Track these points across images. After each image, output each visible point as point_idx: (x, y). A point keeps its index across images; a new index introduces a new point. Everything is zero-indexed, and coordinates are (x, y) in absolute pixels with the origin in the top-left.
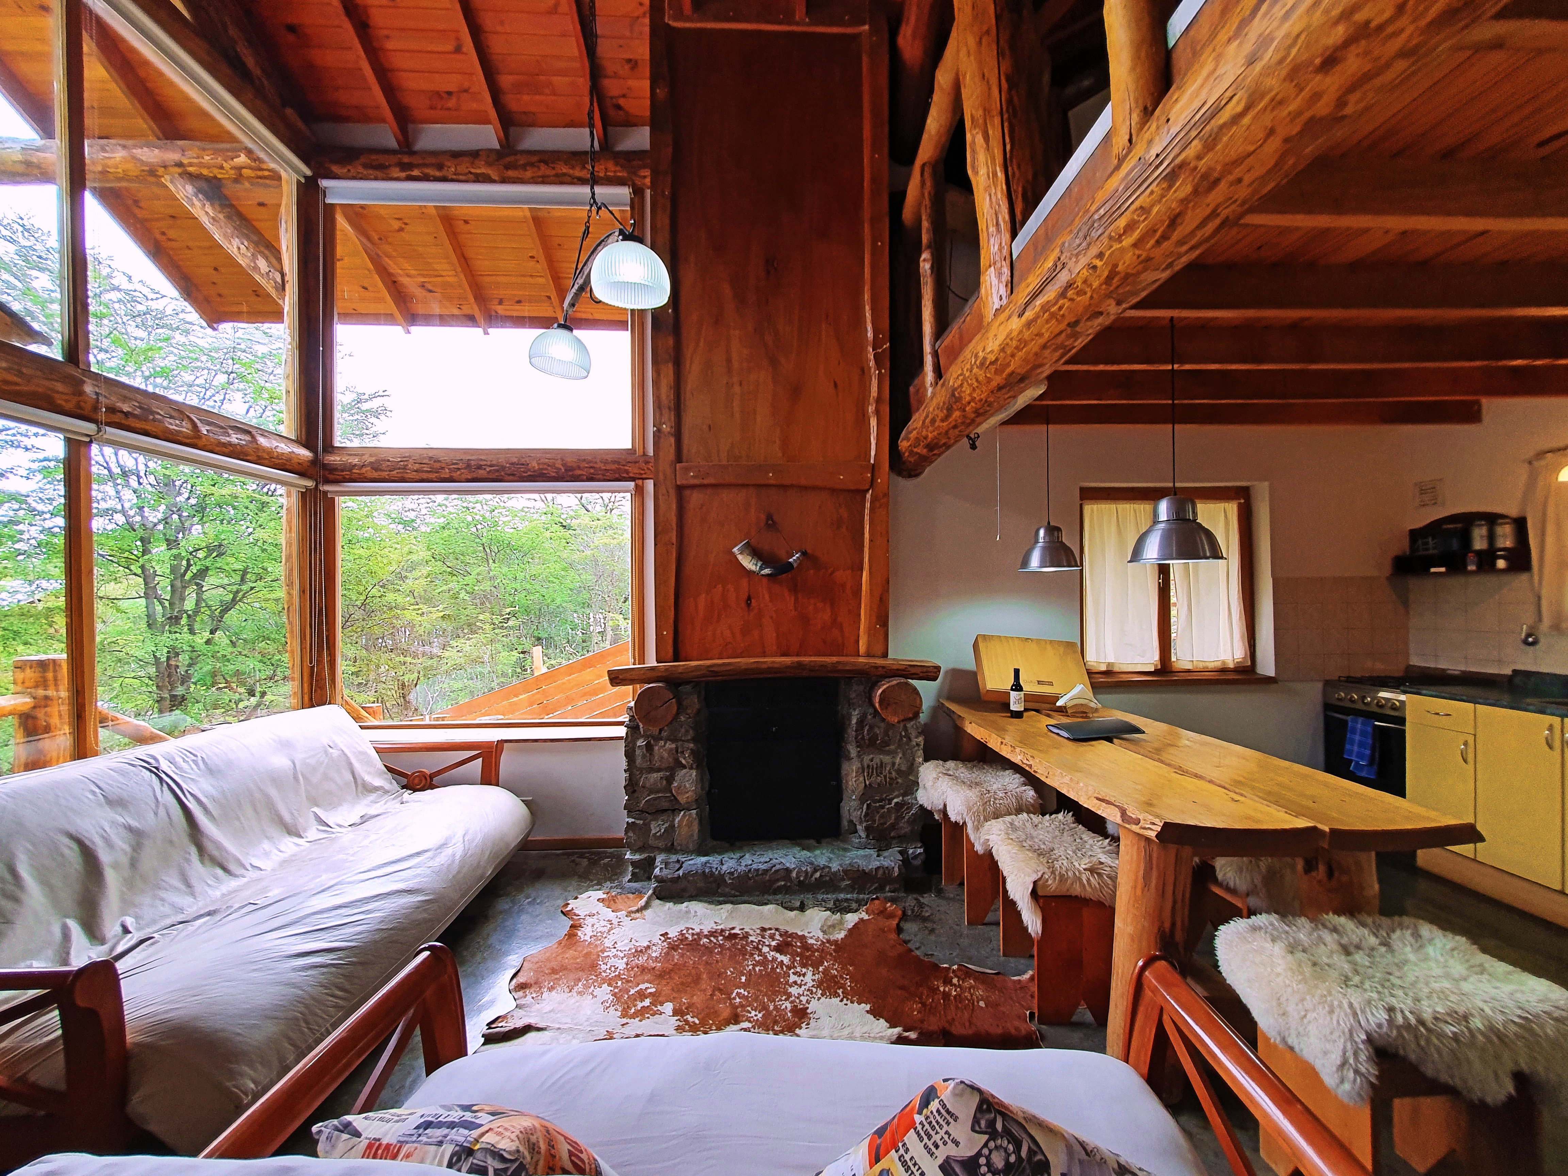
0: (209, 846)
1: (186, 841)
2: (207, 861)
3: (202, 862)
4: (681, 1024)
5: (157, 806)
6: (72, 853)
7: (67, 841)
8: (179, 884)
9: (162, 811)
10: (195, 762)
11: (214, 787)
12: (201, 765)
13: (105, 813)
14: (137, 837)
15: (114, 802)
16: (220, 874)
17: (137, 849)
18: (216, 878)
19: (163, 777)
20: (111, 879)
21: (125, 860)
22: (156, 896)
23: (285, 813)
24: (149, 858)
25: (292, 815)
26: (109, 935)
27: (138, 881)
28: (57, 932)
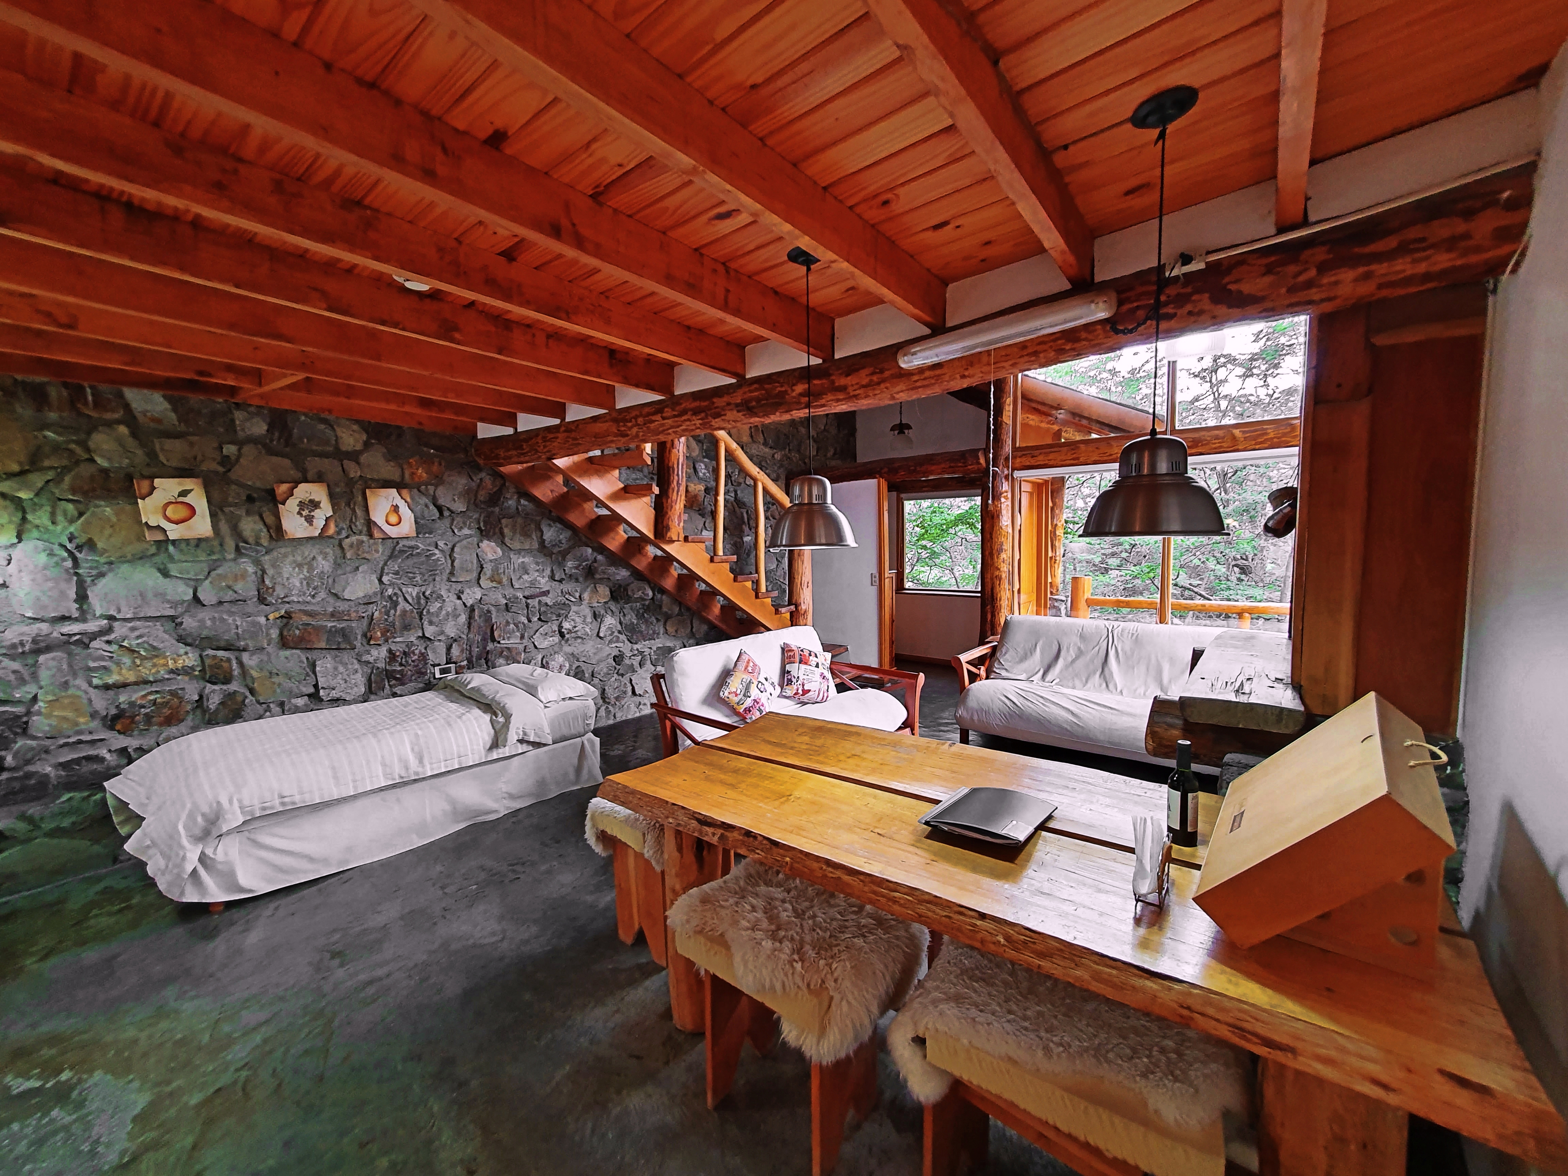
1: (1100, 665)
2: (1102, 677)
3: (1100, 677)
5: (1096, 645)
6: (1055, 648)
7: (1056, 643)
8: (1084, 679)
9: (1097, 648)
10: (1133, 634)
11: (1131, 649)
12: (1134, 637)
13: (1076, 639)
14: (1080, 653)
15: (1082, 637)
16: (1104, 685)
17: (1077, 657)
18: (1100, 686)
19: (1110, 635)
20: (1061, 663)
21: (1070, 659)
22: (1073, 678)
23: (1165, 680)
24: (1080, 663)
25: (1170, 682)
26: (1047, 680)
27: (1071, 669)
28: (1037, 669)
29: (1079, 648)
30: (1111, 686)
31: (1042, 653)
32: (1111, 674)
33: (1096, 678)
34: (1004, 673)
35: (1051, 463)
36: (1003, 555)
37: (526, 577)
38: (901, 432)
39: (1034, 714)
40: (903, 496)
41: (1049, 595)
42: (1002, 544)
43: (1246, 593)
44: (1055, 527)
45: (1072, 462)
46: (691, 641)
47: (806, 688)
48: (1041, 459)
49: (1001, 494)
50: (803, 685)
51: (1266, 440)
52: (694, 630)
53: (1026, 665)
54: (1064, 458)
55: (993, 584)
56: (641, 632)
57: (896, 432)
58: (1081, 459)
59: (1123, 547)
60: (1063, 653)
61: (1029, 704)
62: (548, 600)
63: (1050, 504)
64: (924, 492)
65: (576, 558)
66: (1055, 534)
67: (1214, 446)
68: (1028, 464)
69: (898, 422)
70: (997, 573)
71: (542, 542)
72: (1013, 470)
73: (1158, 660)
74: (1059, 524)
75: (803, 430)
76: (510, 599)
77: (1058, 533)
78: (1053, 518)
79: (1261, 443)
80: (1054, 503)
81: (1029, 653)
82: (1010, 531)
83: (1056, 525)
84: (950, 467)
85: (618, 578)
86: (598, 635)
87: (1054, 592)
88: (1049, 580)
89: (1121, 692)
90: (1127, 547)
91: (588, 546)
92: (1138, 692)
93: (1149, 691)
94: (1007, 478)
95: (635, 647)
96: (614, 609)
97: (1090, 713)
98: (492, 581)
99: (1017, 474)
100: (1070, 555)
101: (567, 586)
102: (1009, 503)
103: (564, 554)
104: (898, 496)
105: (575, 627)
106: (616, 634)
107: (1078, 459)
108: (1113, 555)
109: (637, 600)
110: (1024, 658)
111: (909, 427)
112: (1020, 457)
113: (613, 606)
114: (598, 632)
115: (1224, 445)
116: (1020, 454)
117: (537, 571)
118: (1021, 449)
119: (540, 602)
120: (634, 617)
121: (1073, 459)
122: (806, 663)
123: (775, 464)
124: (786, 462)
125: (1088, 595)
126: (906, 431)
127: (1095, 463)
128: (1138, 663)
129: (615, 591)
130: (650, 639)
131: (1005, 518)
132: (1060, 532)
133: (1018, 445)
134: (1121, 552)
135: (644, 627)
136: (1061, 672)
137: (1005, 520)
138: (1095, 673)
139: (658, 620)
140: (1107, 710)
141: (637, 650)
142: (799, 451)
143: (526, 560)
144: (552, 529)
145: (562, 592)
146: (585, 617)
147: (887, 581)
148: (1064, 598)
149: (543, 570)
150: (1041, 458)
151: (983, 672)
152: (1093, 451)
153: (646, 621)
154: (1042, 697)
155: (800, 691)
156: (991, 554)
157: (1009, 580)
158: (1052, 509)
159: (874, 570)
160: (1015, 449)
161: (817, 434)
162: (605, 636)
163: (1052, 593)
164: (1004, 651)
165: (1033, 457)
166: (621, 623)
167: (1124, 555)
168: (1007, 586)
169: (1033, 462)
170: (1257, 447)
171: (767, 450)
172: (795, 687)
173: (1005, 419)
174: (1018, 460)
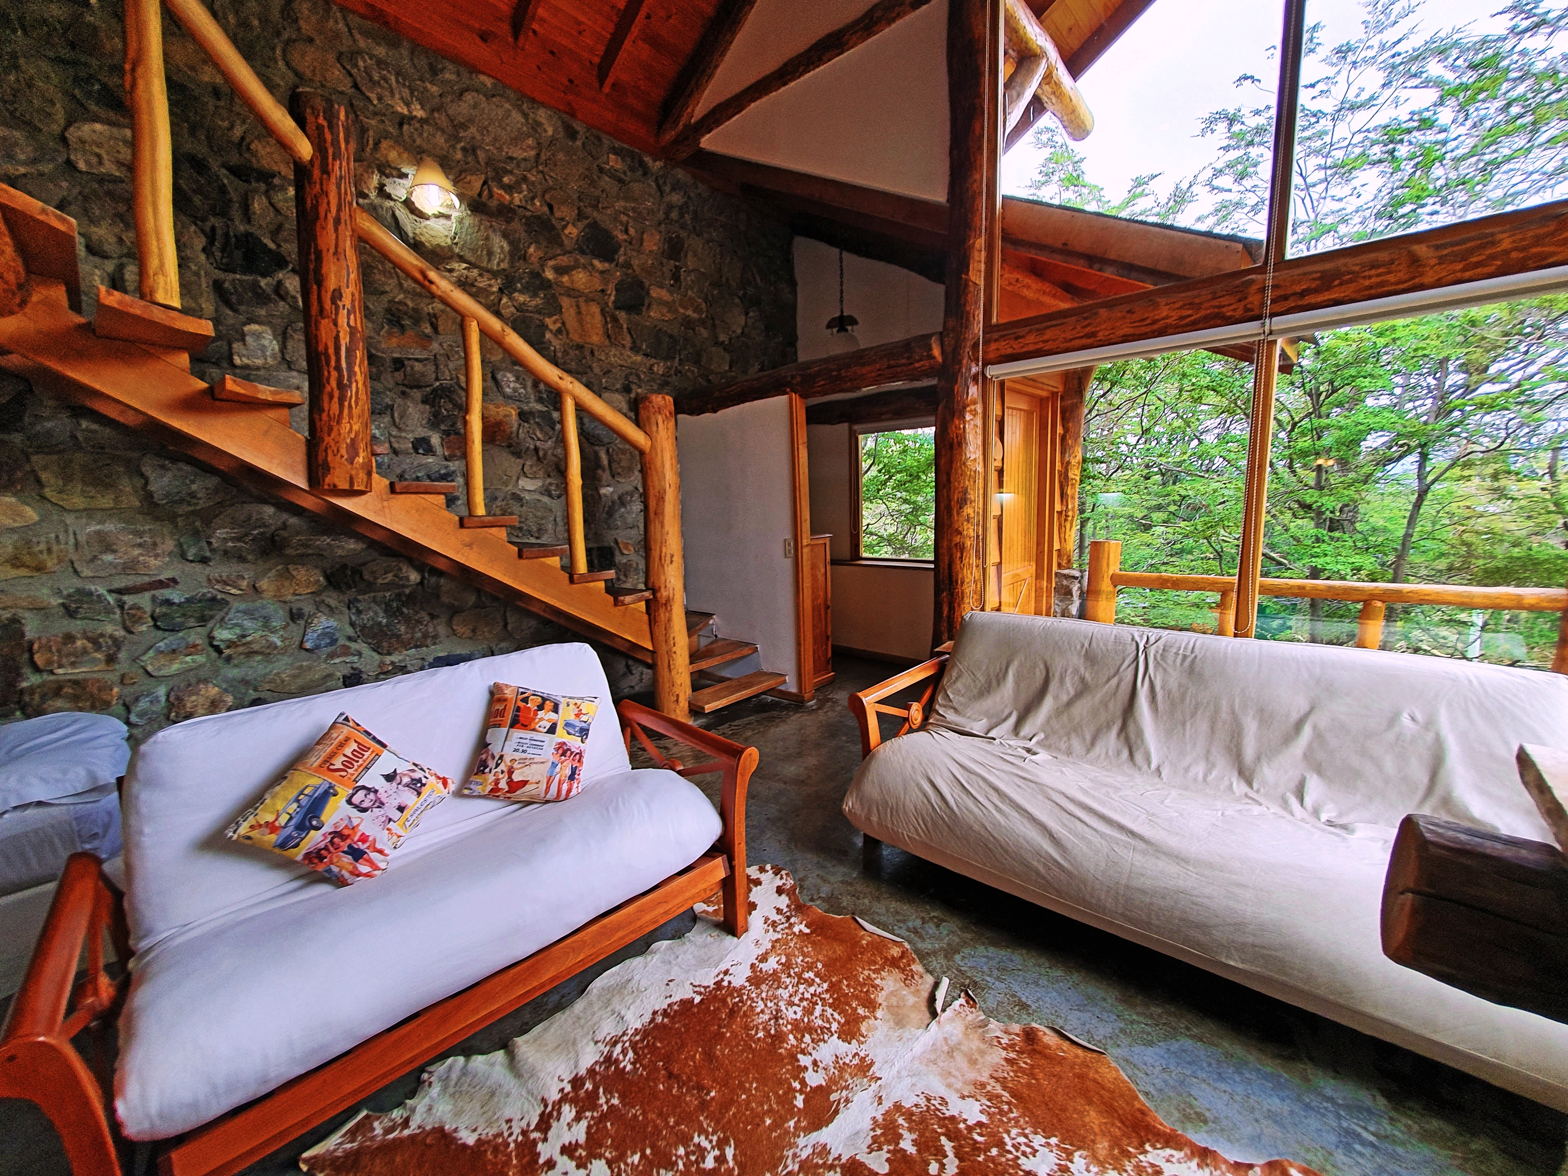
0: (1131, 728)
1: (1119, 713)
2: (1122, 737)
3: (1119, 735)
4: (831, 1158)
5: (1114, 676)
6: (1039, 675)
7: (1042, 666)
8: (1088, 737)
9: (1114, 681)
10: (1185, 657)
11: (1180, 685)
12: (1187, 663)
13: (1076, 661)
14: (1084, 689)
15: (1091, 657)
16: (1125, 754)
17: (1078, 695)
18: (1118, 753)
19: (1142, 658)
20: (1048, 705)
21: (1065, 698)
22: (1068, 734)
23: (1249, 751)
24: (1082, 708)
25: (1258, 759)
26: (1022, 734)
27: (1065, 718)
28: (1006, 713)
29: (1082, 680)
30: (1139, 757)
31: (1017, 683)
32: (1140, 733)
33: (1111, 738)
34: (951, 716)
35: (1047, 347)
36: (968, 510)
37: (109, 558)
38: (842, 329)
39: (976, 827)
40: (856, 427)
41: (1055, 568)
42: (965, 492)
43: (1351, 560)
44: (1066, 465)
45: (1085, 341)
46: (503, 645)
47: (516, 777)
48: (1031, 341)
49: (965, 408)
50: (511, 772)
51: (1493, 257)
52: (509, 627)
53: (989, 703)
54: (1069, 335)
55: (951, 556)
56: (398, 636)
57: (835, 330)
58: (1101, 336)
59: (1171, 498)
60: (1053, 686)
61: (970, 804)
62: (176, 596)
63: (1060, 430)
64: (885, 420)
65: (234, 523)
66: (1067, 476)
67: (1367, 283)
68: (1009, 351)
69: (837, 314)
70: (957, 539)
71: (149, 497)
72: (985, 365)
73: (1233, 712)
74: (1073, 462)
75: (705, 333)
76: (69, 596)
77: (1071, 475)
78: (1063, 453)
79: (1477, 265)
80: (1066, 430)
81: (994, 682)
82: (980, 468)
83: (1068, 463)
84: (889, 367)
85: (340, 552)
86: (301, 646)
87: (1064, 563)
88: (1056, 546)
89: (1158, 770)
90: (1177, 498)
91: (266, 502)
92: (1191, 774)
93: (1214, 773)
94: (975, 378)
95: (388, 659)
96: (333, 603)
97: (1089, 843)
98: (15, 566)
99: (992, 371)
100: (1101, 509)
101: (220, 569)
102: (979, 422)
103: (208, 518)
104: (850, 430)
105: (244, 636)
106: (342, 641)
107: (1093, 335)
108: (1159, 508)
109: (387, 587)
110: (985, 691)
111: (853, 321)
112: (996, 340)
113: (332, 599)
114: (302, 642)
115: (1391, 278)
116: (996, 335)
117: (140, 545)
118: (999, 327)
119: (154, 599)
120: (381, 614)
121: (1087, 336)
122: (525, 727)
123: (653, 380)
124: (674, 378)
125: (1114, 568)
126: (849, 328)
127: (1126, 339)
128: (1193, 714)
129: (332, 574)
130: (416, 647)
131: (971, 448)
132: (1075, 474)
133: (994, 320)
134: (1169, 505)
135: (403, 628)
136: (1048, 720)
137: (973, 451)
138: (1109, 727)
139: (433, 617)
140: (1123, 837)
141: (392, 663)
142: (697, 362)
143: (109, 526)
144: (170, 475)
145: (209, 580)
146: (266, 620)
147: (805, 550)
148: (1077, 574)
149: (155, 544)
150: (1031, 338)
151: (916, 711)
152: (1124, 317)
153: (407, 620)
154: (996, 790)
155: (503, 785)
156: (949, 509)
157: (977, 551)
158: (1063, 438)
159: (788, 536)
160: (988, 327)
161: (730, 339)
162: (317, 647)
163: (1060, 566)
164: (954, 674)
165: (1017, 338)
166: (352, 624)
167: (1172, 508)
168: (973, 560)
169: (1017, 347)
170: (1467, 274)
171: (639, 358)
172: (491, 778)
173: (972, 276)
174: (993, 346)
